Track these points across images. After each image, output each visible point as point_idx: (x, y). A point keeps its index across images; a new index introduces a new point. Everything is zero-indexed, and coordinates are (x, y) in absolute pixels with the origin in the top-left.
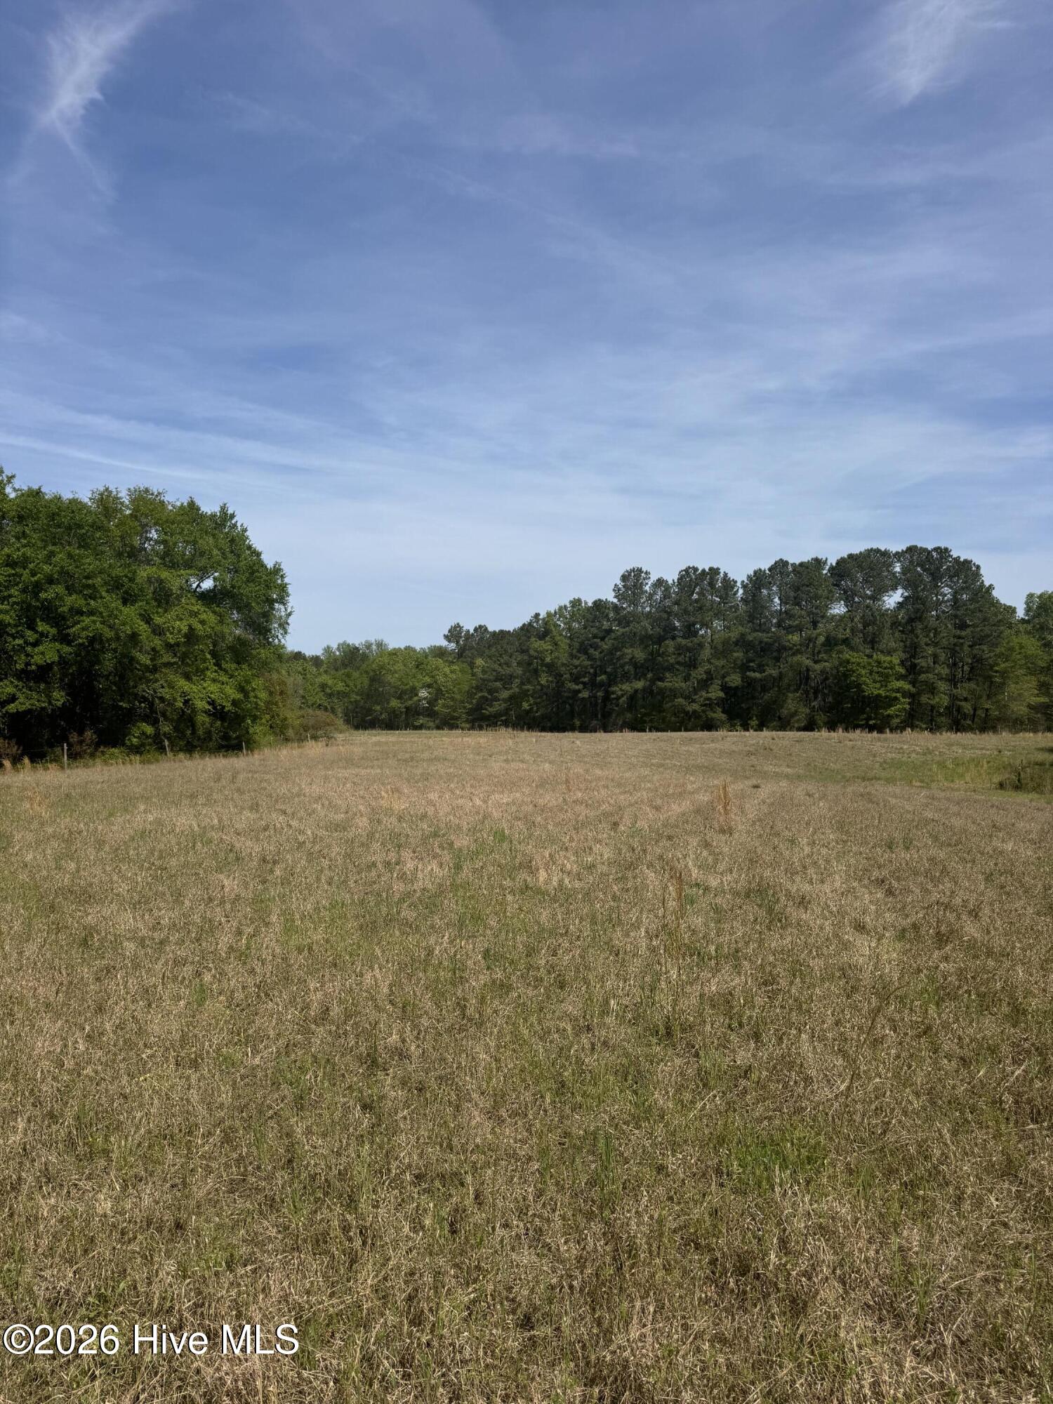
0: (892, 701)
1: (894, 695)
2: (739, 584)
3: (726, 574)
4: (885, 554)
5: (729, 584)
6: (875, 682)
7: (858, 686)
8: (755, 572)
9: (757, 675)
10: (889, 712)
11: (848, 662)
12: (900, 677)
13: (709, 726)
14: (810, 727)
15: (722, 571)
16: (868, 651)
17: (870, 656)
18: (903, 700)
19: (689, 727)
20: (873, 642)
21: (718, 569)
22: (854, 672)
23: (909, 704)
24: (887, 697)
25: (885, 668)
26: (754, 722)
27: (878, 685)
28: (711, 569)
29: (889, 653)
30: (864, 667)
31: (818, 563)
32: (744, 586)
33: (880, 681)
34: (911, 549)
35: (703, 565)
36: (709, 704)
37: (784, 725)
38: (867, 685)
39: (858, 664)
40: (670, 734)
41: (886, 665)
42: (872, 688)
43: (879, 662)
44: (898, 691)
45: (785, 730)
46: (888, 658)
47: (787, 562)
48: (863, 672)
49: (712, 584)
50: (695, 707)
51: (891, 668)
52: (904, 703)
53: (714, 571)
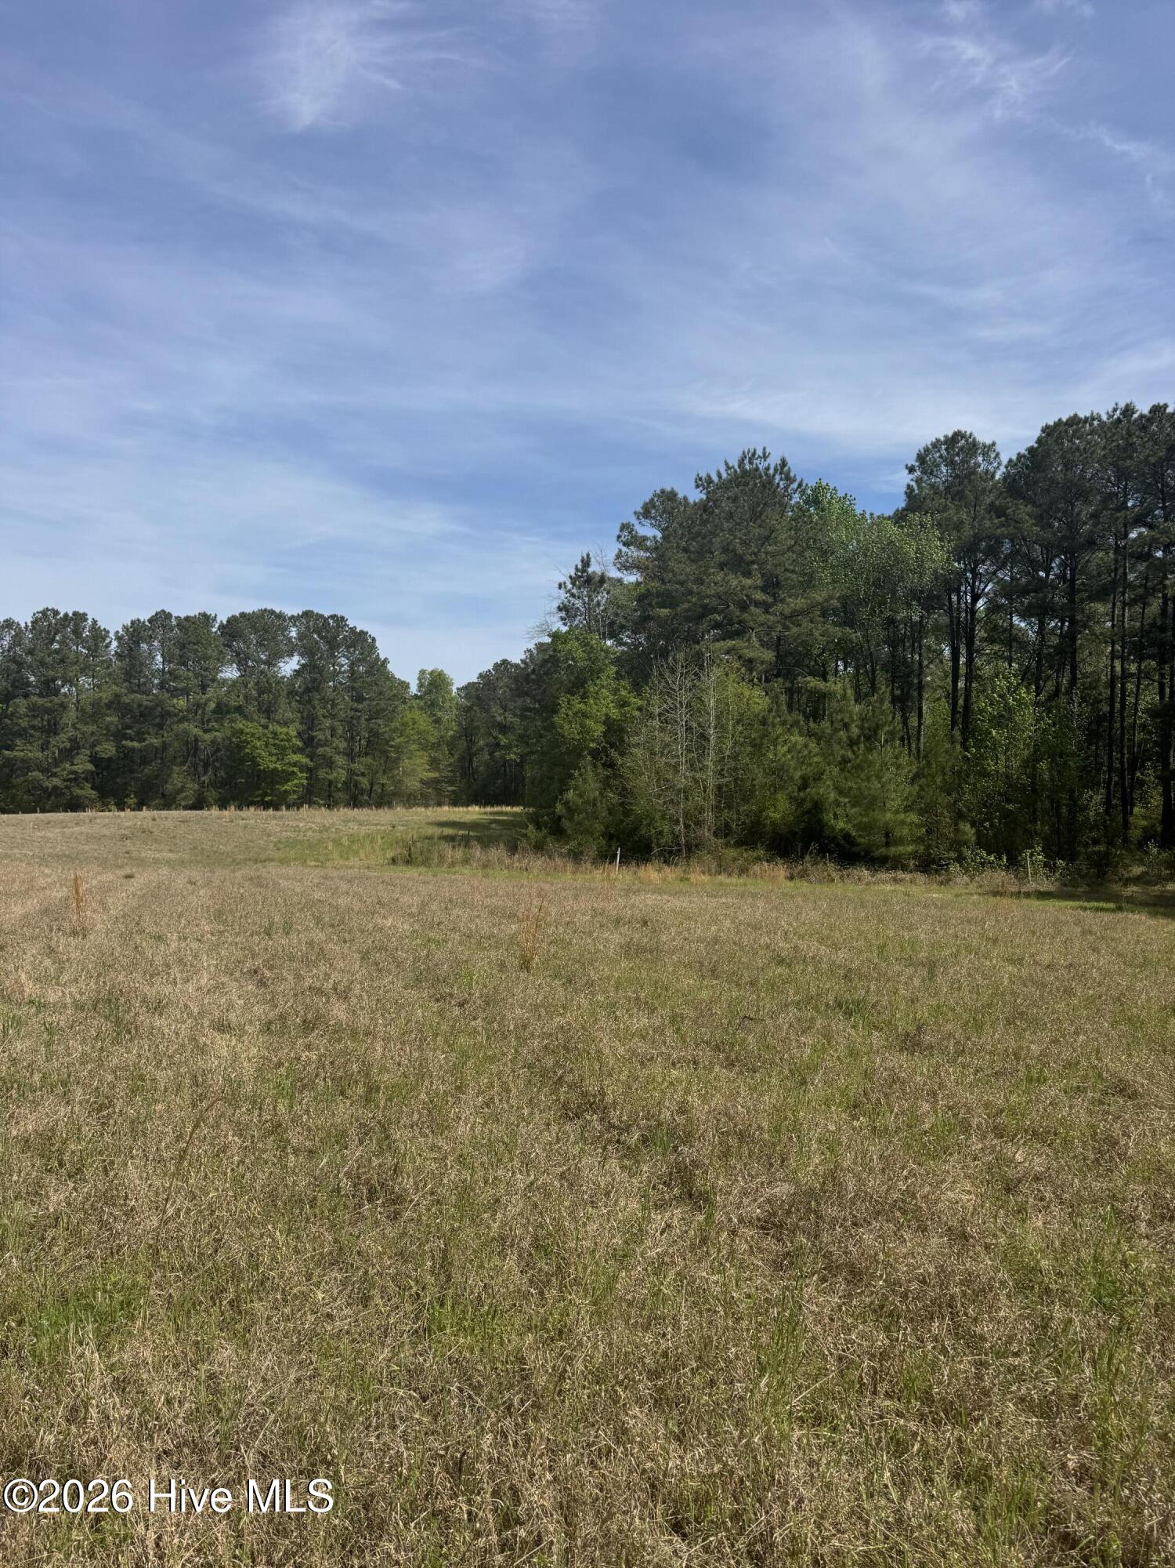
0: (288, 776)
1: (291, 769)
2: (112, 635)
3: (95, 622)
4: (280, 616)
5: (99, 634)
6: (271, 755)
7: (253, 759)
8: (133, 623)
9: (136, 744)
10: (286, 787)
11: (242, 732)
12: (297, 750)
13: (75, 806)
14: (199, 805)
15: (90, 618)
16: (263, 721)
17: (265, 727)
18: (300, 775)
19: (48, 808)
20: (268, 711)
21: (85, 614)
22: (248, 743)
23: (307, 779)
24: (283, 771)
25: (282, 740)
26: (132, 801)
27: (274, 758)
28: (75, 614)
29: (286, 724)
30: (259, 739)
31: (206, 619)
32: (119, 638)
33: (276, 755)
34: (307, 614)
35: (66, 608)
36: (75, 779)
37: (168, 803)
38: (262, 758)
39: (253, 735)
40: (20, 816)
41: (283, 736)
42: (268, 762)
43: (275, 734)
44: (295, 765)
45: (169, 809)
46: (285, 730)
47: (170, 614)
48: (258, 744)
49: (77, 632)
50: (56, 782)
51: (288, 740)
52: (302, 779)
53: (80, 617)
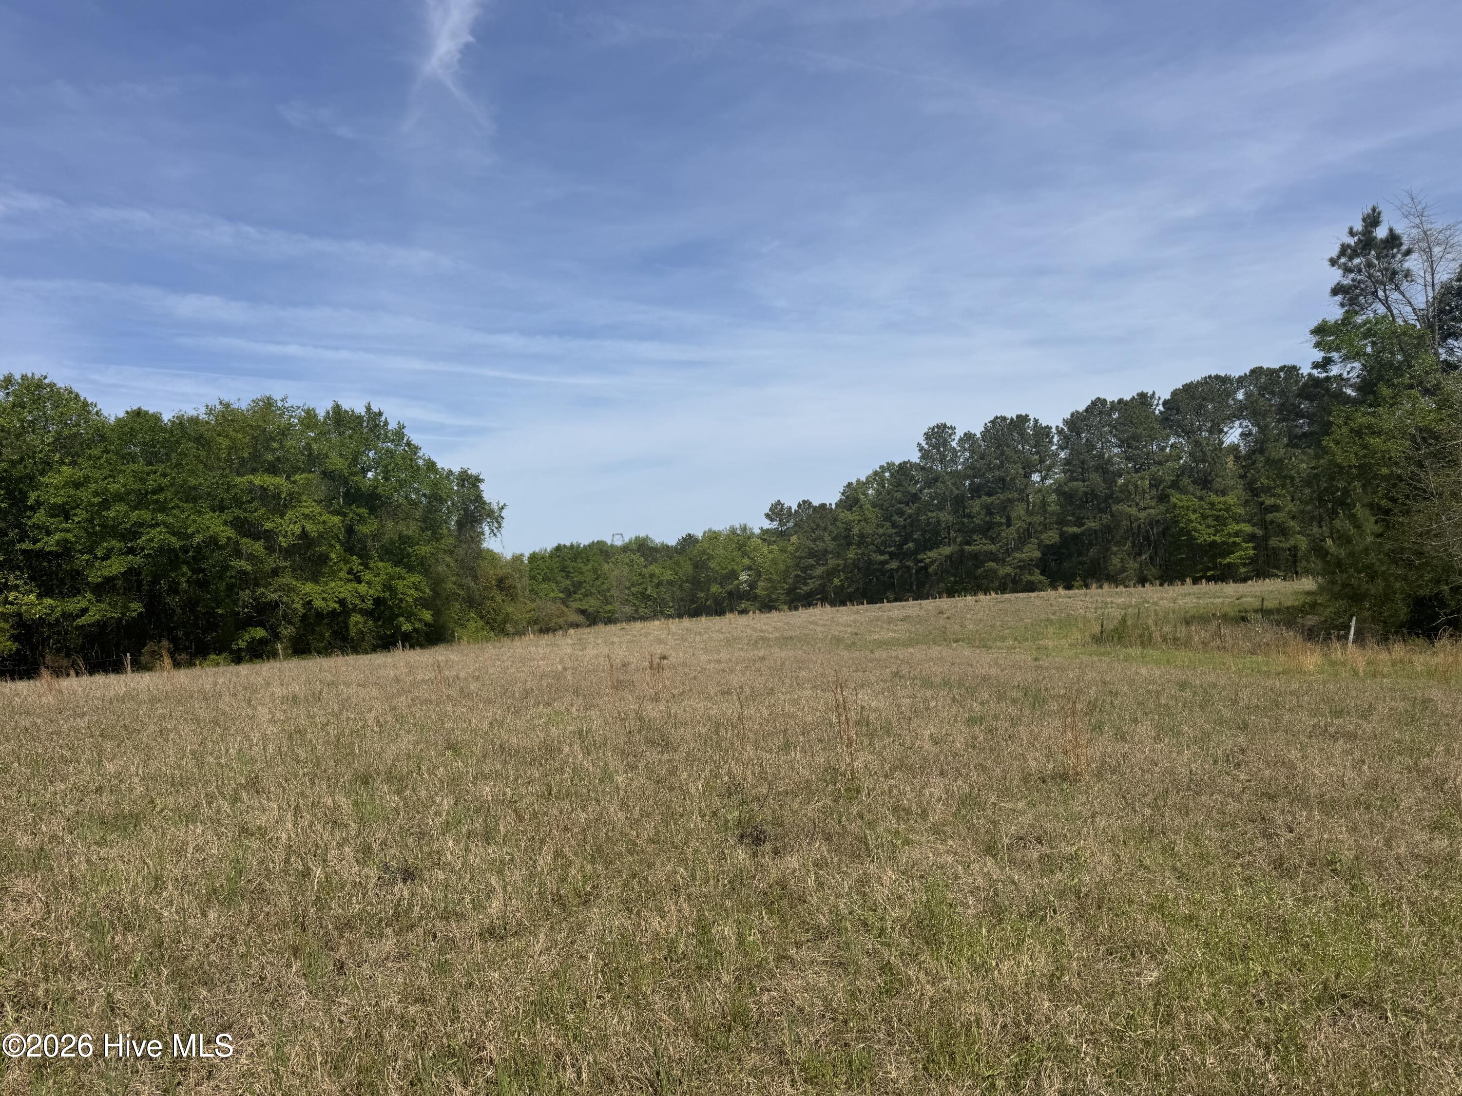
0: (1231, 548)
1: (1232, 540)
2: (1054, 430)
4: (1227, 380)
5: (1043, 433)
6: (1209, 527)
7: (1188, 533)
8: (1072, 415)
9: (1075, 529)
10: (1228, 560)
11: (1176, 506)
12: (1240, 519)
14: (1142, 581)
16: (1199, 493)
17: (1201, 499)
18: (1244, 545)
20: (1204, 482)
22: (1183, 517)
24: (1224, 543)
25: (1221, 510)
26: (1078, 580)
27: (1212, 530)
29: (1224, 493)
30: (1195, 511)
31: (1145, 399)
32: (1060, 432)
33: (1214, 526)
34: (1256, 372)
35: (1011, 414)
36: (1025, 566)
37: (1114, 579)
38: (1198, 531)
39: (1188, 508)
41: (1221, 506)
42: (1205, 535)
43: (1213, 504)
44: (1236, 534)
46: (1222, 499)
47: (1105, 400)
48: (1194, 517)
49: (1022, 434)
50: (1008, 569)
51: (1229, 510)
52: (1248, 550)
53: (1023, 419)
